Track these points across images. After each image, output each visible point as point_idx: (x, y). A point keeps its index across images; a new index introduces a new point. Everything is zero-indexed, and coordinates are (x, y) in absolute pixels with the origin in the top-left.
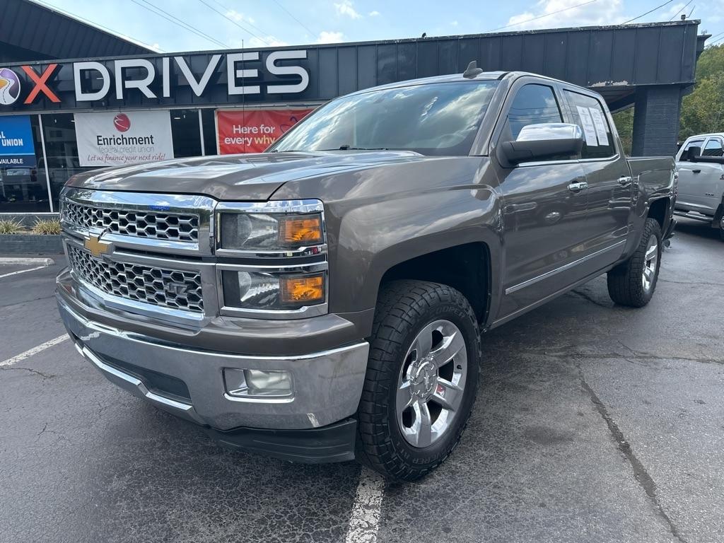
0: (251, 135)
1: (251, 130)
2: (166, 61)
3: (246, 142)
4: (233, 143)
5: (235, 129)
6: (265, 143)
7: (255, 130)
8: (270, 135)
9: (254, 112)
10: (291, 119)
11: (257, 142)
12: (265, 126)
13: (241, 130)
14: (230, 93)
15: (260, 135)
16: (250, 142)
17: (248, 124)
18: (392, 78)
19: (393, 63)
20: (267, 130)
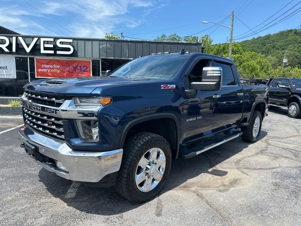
0: (50, 68)
1: (50, 67)
2: (14, 38)
3: (48, 71)
4: (42, 71)
5: (43, 66)
6: (55, 71)
7: (51, 67)
8: (57, 69)
9: (51, 60)
10: (66, 63)
11: (52, 71)
12: (55, 65)
13: (46, 66)
14: (41, 53)
15: (53, 68)
17: (49, 64)
18: (105, 52)
19: (105, 47)
20: (56, 67)
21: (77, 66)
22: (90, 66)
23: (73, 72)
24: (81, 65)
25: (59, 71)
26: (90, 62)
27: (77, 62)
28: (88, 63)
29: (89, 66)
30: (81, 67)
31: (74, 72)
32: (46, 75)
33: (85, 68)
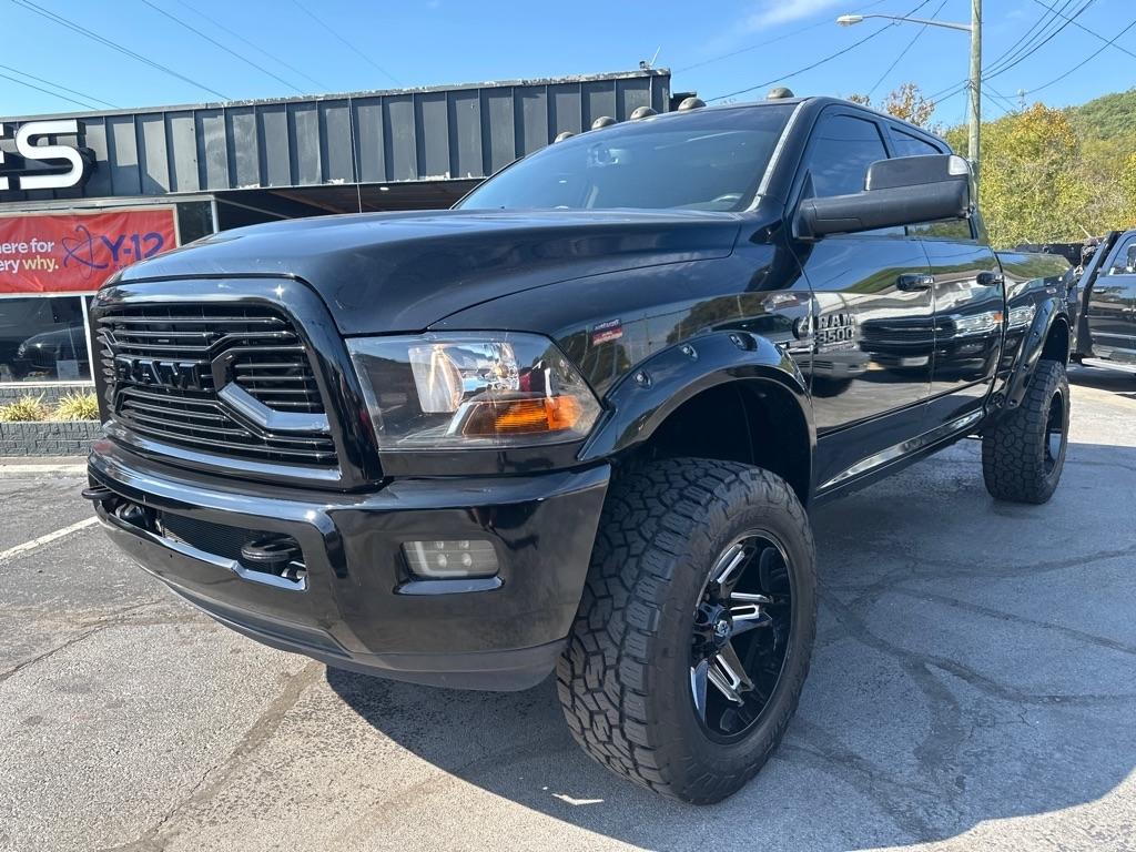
0: (16, 256)
1: (16, 248)
3: (11, 266)
6: (39, 267)
7: (22, 248)
8: (45, 255)
9: (20, 219)
10: (77, 230)
11: (27, 267)
12: (38, 242)
15: (30, 256)
16: (16, 267)
17: (13, 237)
18: (221, 164)
19: (222, 139)
20: (42, 247)
21: (122, 238)
22: (173, 231)
23: (107, 266)
24: (136, 233)
25: (52, 266)
26: (171, 216)
27: (120, 222)
28: (164, 222)
29: (169, 235)
30: (135, 238)
31: (111, 263)
32: (7, 284)
33: (154, 241)
